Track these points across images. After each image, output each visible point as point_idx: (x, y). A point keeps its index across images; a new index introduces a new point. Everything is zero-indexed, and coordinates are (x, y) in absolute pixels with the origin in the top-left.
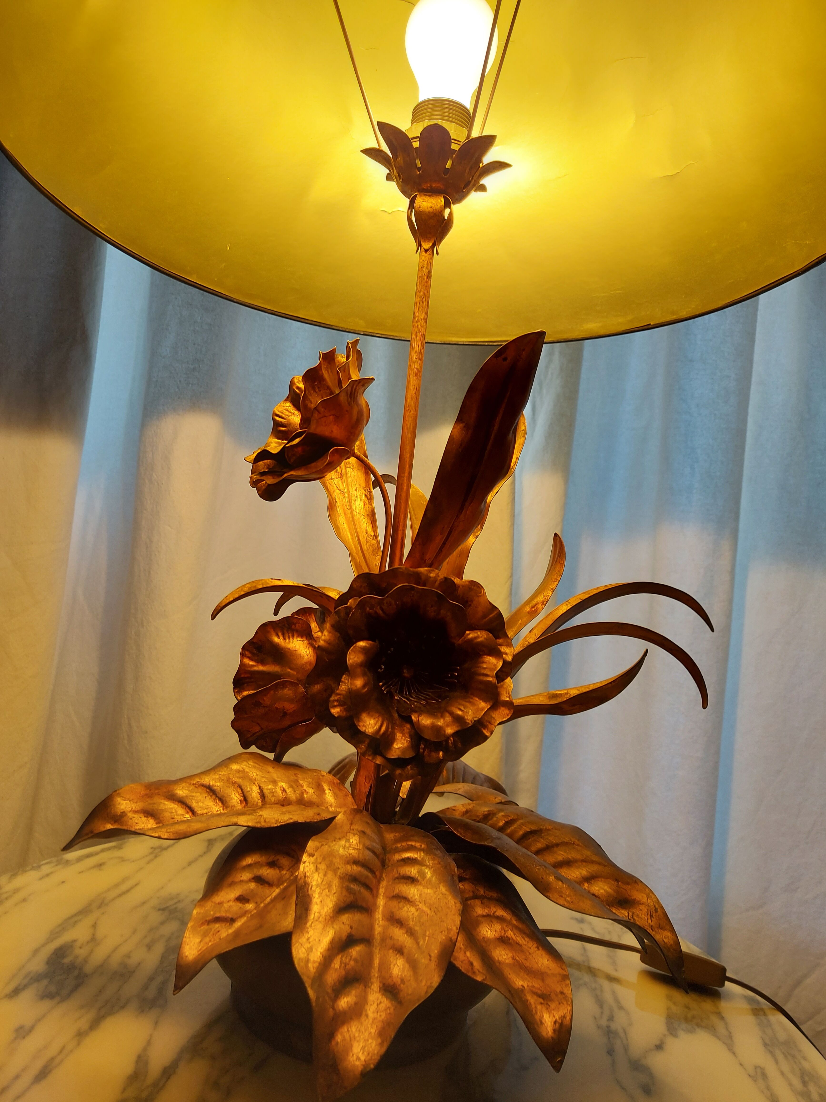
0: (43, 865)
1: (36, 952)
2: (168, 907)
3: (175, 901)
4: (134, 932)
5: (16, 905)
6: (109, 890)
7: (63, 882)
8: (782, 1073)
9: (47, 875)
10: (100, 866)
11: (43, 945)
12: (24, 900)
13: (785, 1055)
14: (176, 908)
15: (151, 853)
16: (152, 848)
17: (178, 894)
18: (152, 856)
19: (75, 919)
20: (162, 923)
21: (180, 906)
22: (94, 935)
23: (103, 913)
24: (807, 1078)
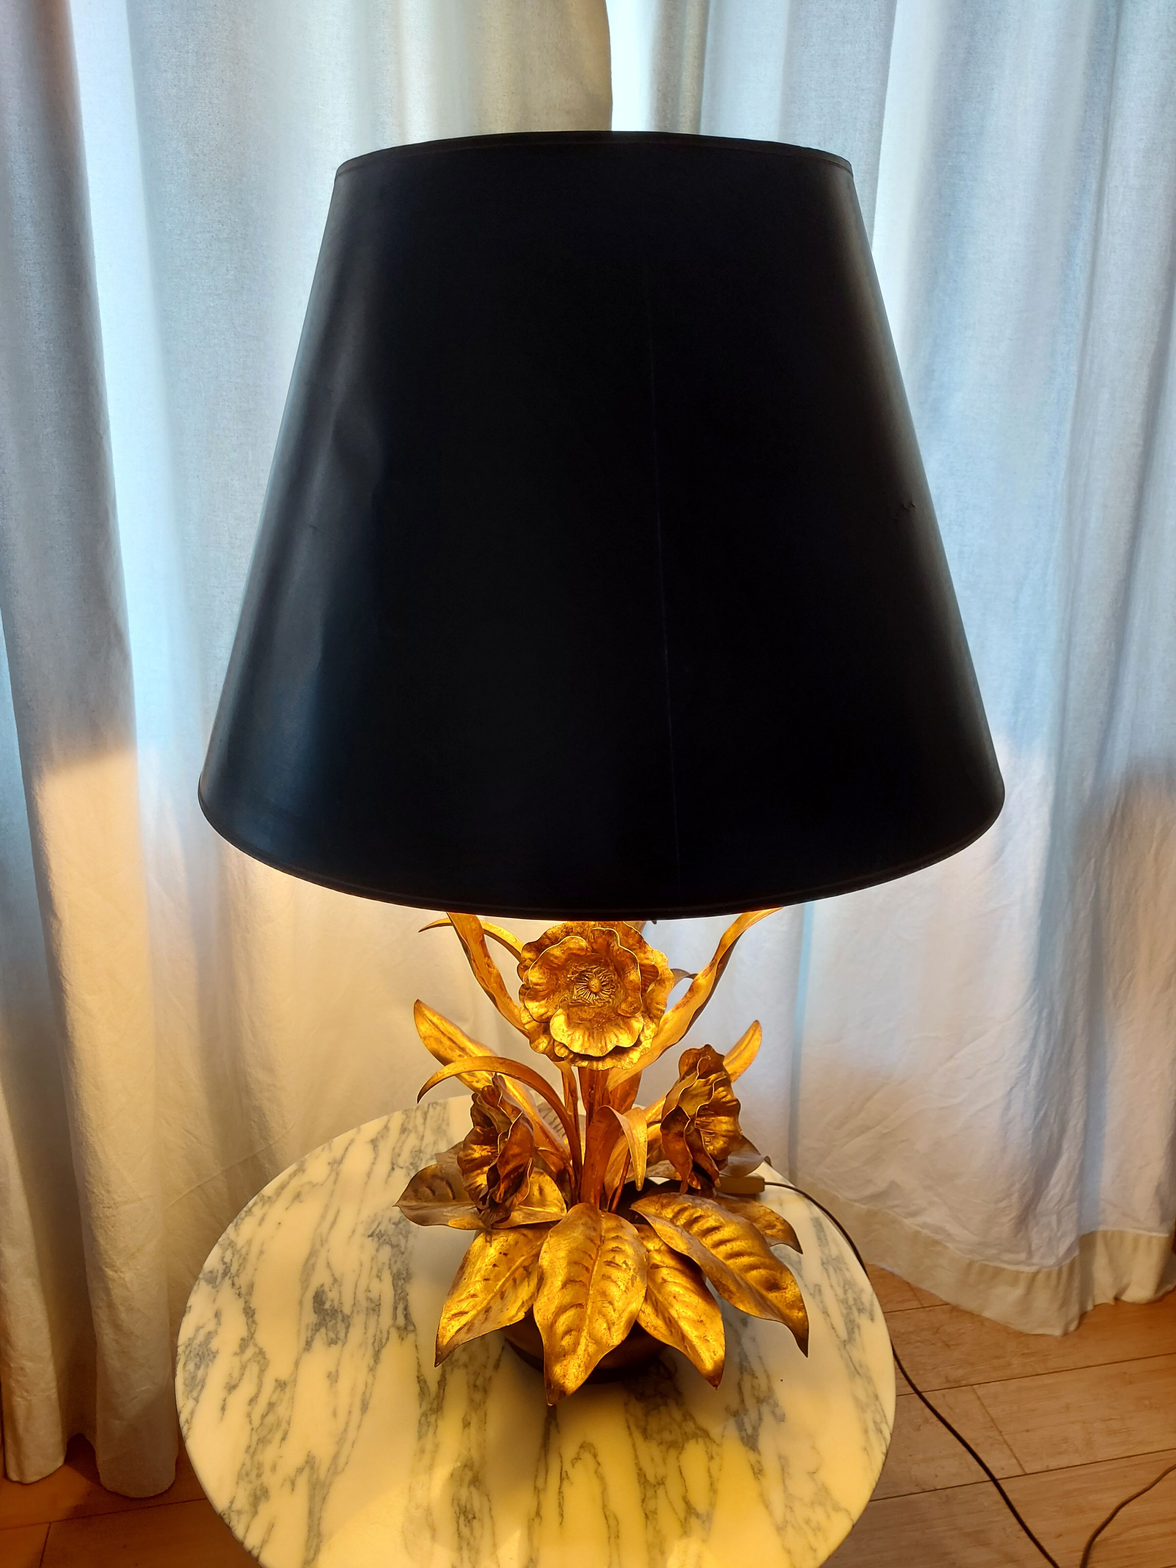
0: (252, 1207)
1: (301, 1303)
2: (373, 1233)
3: (376, 1223)
4: (361, 1265)
5: (258, 1259)
6: (319, 1225)
7: (280, 1223)
8: (832, 1286)
9: (263, 1219)
10: (298, 1196)
11: (303, 1295)
12: (261, 1252)
13: (835, 1271)
14: (380, 1231)
15: (332, 1170)
16: (329, 1164)
17: (375, 1215)
18: (334, 1175)
19: (311, 1262)
20: (377, 1250)
21: (382, 1228)
22: (333, 1275)
23: (328, 1251)
24: (847, 1287)
